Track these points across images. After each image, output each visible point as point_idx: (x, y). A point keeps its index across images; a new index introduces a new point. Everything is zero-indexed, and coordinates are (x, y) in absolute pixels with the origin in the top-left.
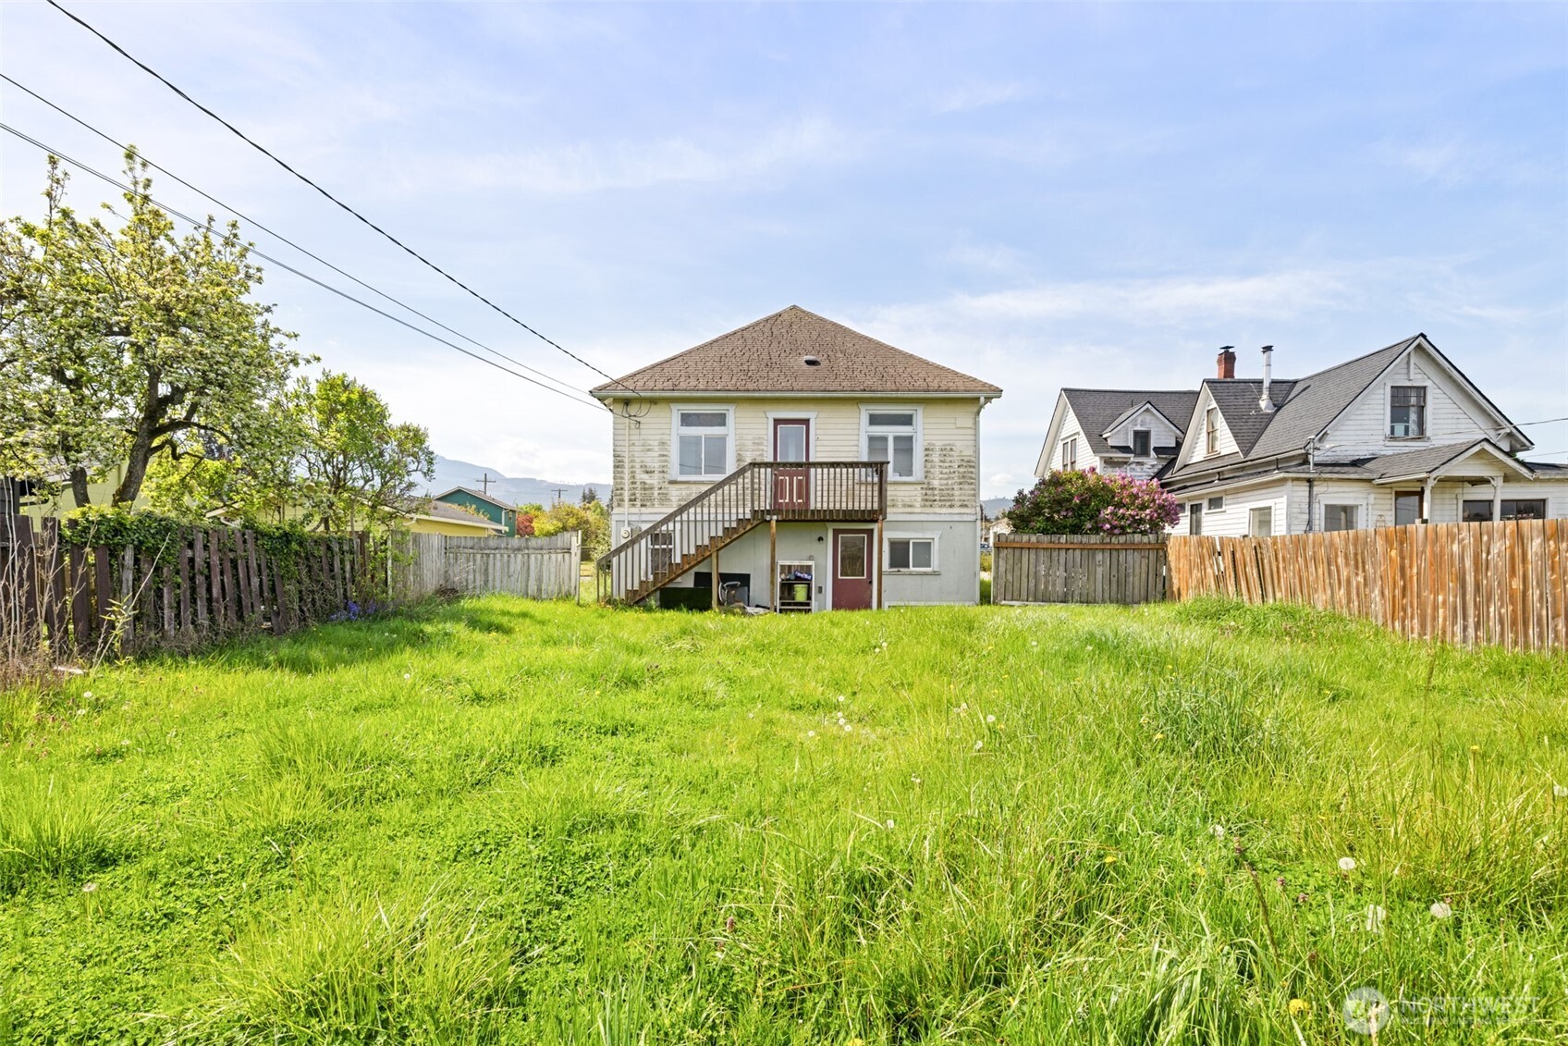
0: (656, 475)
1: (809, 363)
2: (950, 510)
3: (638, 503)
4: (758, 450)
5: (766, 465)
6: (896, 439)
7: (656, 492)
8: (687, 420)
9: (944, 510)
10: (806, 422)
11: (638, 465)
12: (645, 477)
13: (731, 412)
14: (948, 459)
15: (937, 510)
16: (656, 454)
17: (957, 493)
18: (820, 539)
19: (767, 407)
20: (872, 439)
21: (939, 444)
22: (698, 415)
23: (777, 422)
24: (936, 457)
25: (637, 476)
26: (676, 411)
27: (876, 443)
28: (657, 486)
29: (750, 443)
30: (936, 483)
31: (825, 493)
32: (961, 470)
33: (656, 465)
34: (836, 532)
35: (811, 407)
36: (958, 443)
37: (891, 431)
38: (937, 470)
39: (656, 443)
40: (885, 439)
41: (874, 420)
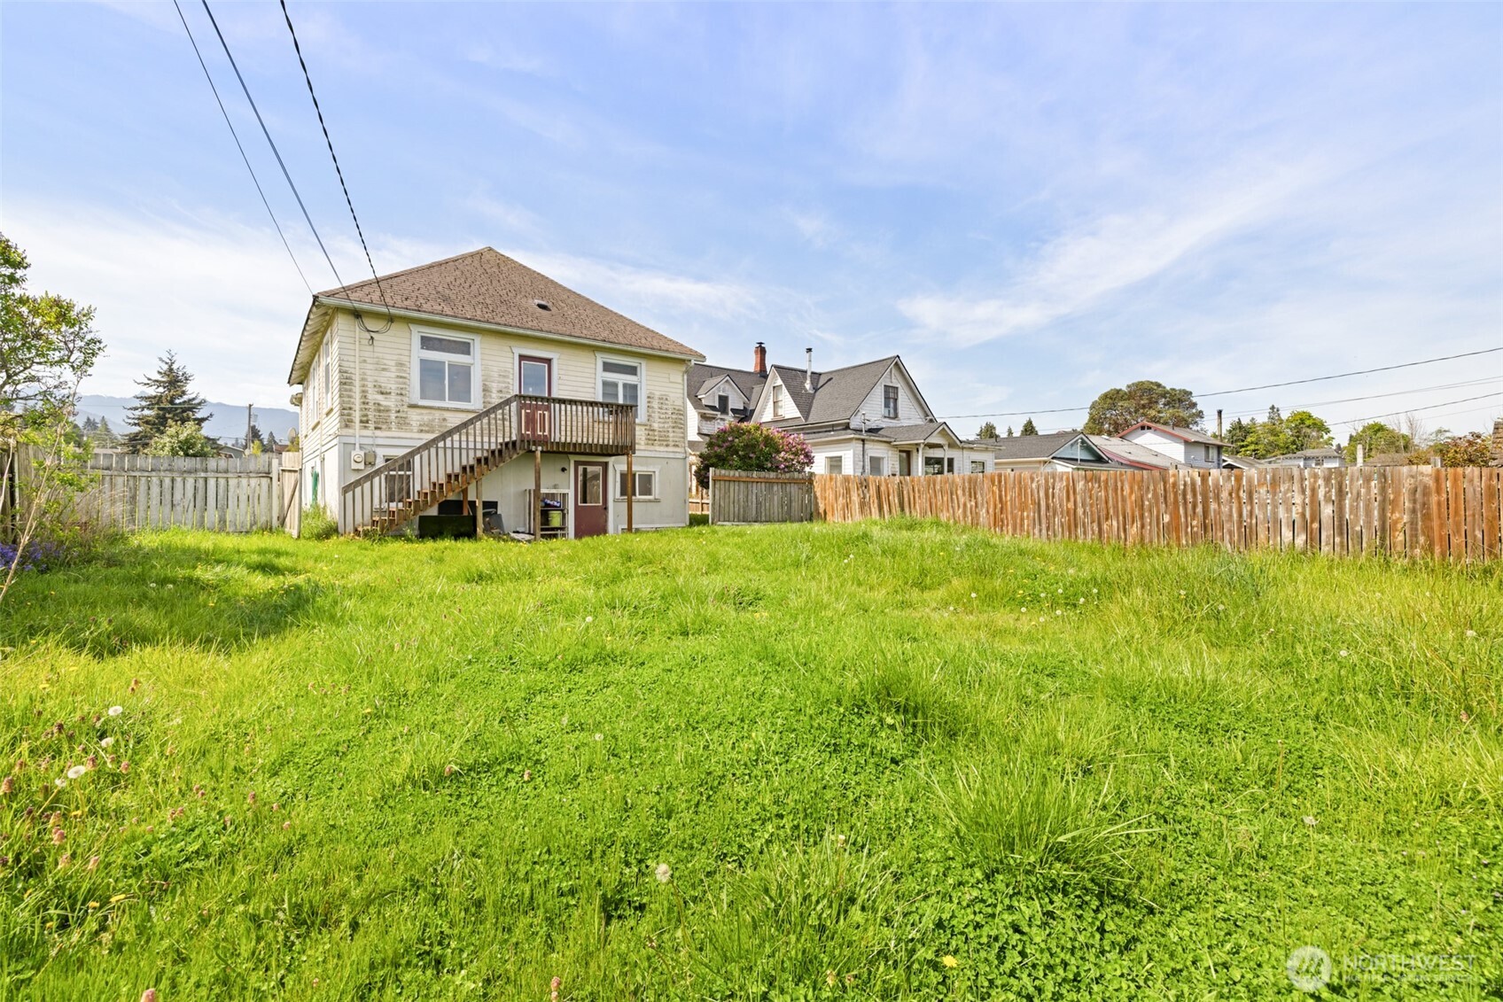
0: (393, 397)
1: (540, 306)
2: (666, 449)
3: (371, 425)
4: (505, 382)
6: (625, 386)
7: (393, 416)
8: (427, 343)
9: (662, 449)
10: (549, 361)
11: (370, 385)
12: (380, 397)
13: (478, 343)
14: (665, 407)
15: (657, 448)
16: (393, 375)
17: (671, 435)
18: (563, 470)
19: (512, 343)
20: (605, 384)
21: (657, 394)
22: (440, 340)
23: (522, 357)
24: (655, 405)
25: (370, 396)
26: (417, 332)
27: (609, 387)
28: (394, 409)
29: (496, 375)
30: (656, 426)
31: (566, 427)
32: (674, 416)
33: (392, 386)
34: (577, 464)
35: (559, 349)
36: (671, 395)
37: (621, 379)
38: (657, 415)
39: (393, 363)
40: (615, 385)
41: (608, 367)
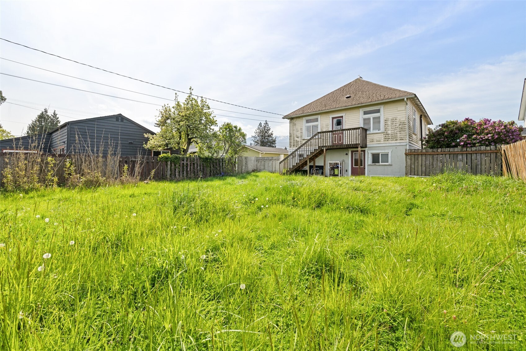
0: (300, 138)
1: (347, 98)
2: (396, 142)
3: (295, 146)
4: (327, 128)
5: (330, 132)
6: (374, 118)
7: (299, 143)
8: (308, 121)
9: (393, 142)
10: (342, 117)
11: (295, 136)
12: (297, 139)
13: (319, 117)
14: (394, 123)
15: (390, 142)
16: (300, 132)
17: (398, 135)
18: (347, 154)
19: (330, 114)
20: (365, 120)
21: (390, 118)
22: (310, 120)
23: (333, 118)
24: (389, 123)
25: (295, 139)
26: (304, 119)
27: (366, 121)
28: (300, 141)
29: (325, 126)
30: (389, 132)
31: (348, 139)
32: (400, 126)
33: (299, 135)
34: (352, 152)
35: (344, 112)
36: (398, 117)
37: (371, 116)
38: (390, 127)
39: (299, 129)
40: (369, 119)
41: (365, 113)
